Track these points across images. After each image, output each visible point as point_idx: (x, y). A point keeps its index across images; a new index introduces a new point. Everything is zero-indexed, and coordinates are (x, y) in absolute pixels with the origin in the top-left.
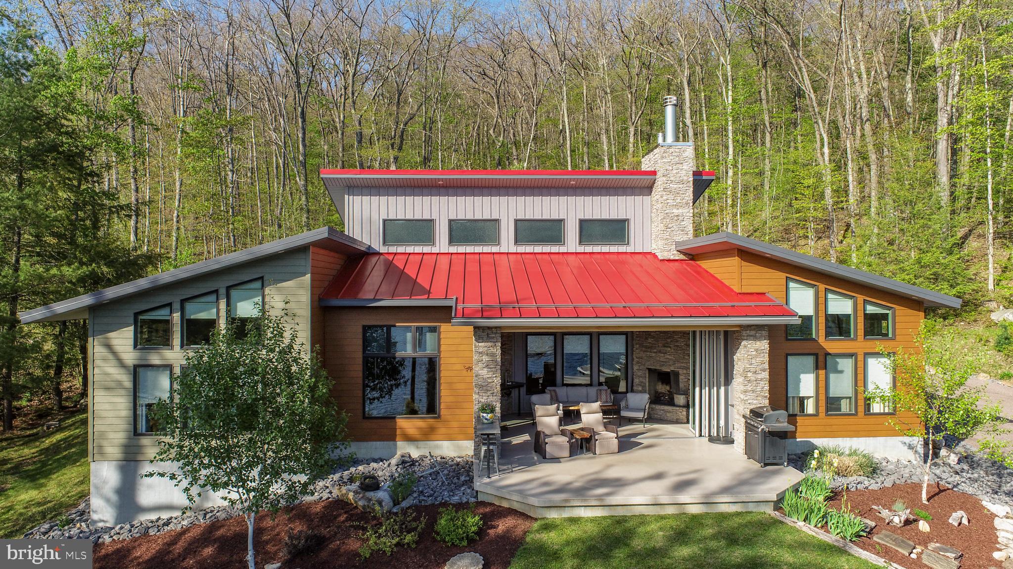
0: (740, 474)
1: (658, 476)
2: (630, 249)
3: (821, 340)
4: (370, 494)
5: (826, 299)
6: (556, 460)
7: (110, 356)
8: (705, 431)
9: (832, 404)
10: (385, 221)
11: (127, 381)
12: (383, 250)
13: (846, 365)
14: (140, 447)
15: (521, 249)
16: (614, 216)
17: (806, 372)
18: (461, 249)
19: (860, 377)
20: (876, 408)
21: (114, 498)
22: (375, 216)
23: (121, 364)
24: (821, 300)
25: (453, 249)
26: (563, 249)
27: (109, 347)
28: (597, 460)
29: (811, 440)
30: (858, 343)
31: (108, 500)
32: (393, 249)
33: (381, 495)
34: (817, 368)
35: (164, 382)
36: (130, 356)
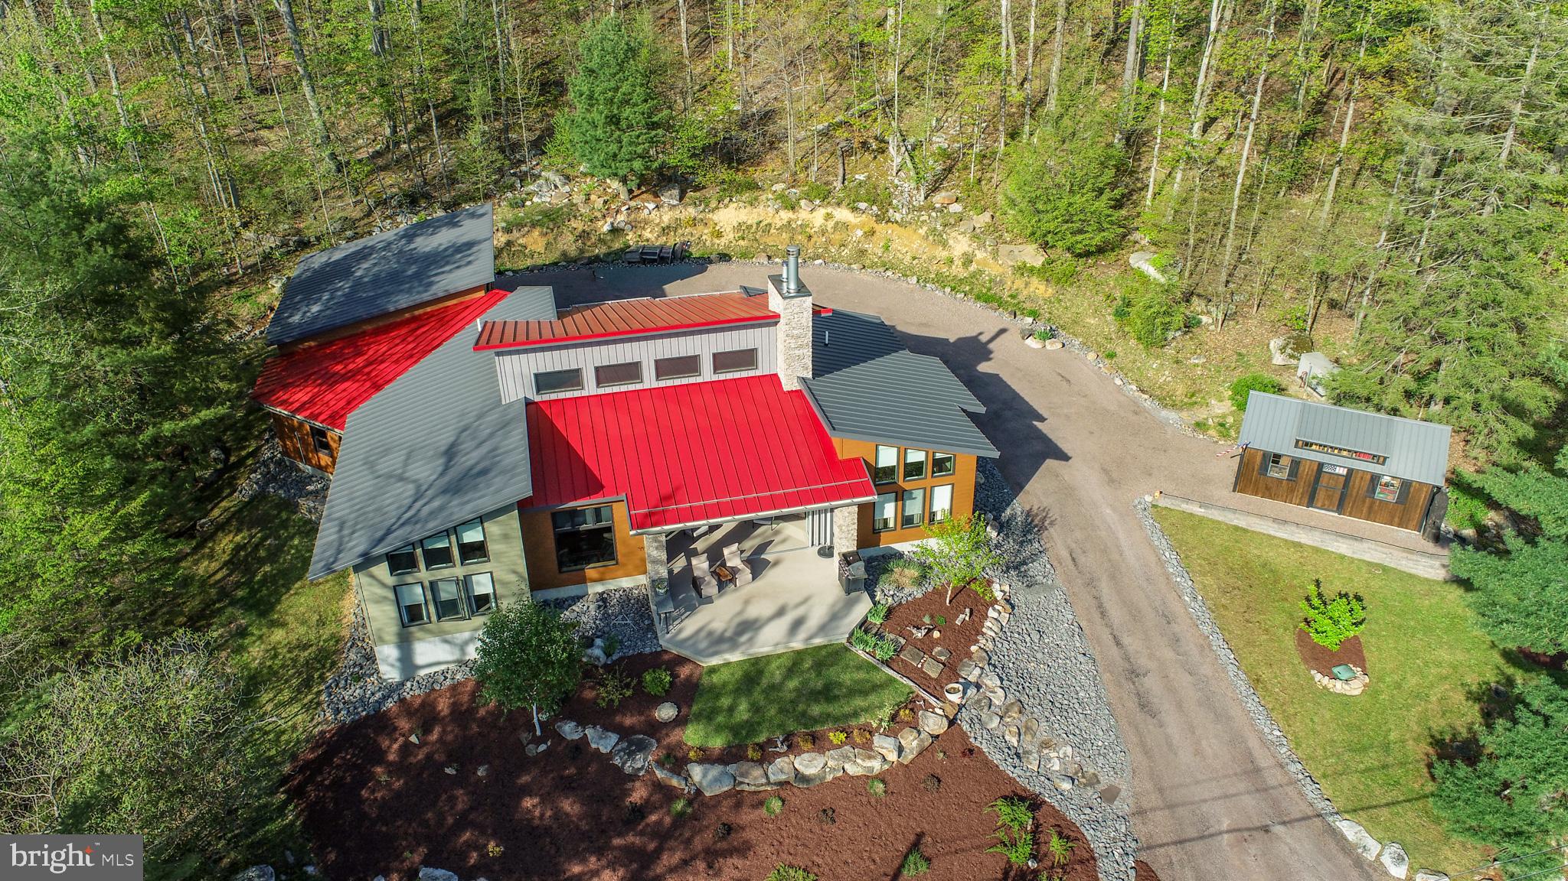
0: (833, 605)
1: (781, 612)
2: (758, 373)
3: (901, 482)
4: (589, 651)
5: (906, 453)
6: (709, 600)
7: (375, 582)
8: (816, 542)
9: (908, 521)
10: (536, 375)
11: (391, 595)
12: (538, 399)
13: (919, 494)
14: (411, 633)
15: (662, 384)
16: (743, 347)
17: (889, 501)
18: (608, 390)
19: (928, 500)
20: (939, 517)
21: (398, 664)
22: (525, 371)
23: (384, 585)
24: (902, 456)
25: (601, 391)
26: (699, 380)
27: (372, 576)
28: (738, 594)
29: (892, 546)
30: (928, 482)
31: (392, 666)
32: (546, 397)
33: (597, 652)
34: (896, 501)
35: (419, 590)
36: (390, 580)
